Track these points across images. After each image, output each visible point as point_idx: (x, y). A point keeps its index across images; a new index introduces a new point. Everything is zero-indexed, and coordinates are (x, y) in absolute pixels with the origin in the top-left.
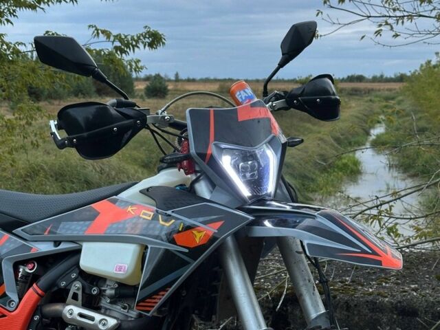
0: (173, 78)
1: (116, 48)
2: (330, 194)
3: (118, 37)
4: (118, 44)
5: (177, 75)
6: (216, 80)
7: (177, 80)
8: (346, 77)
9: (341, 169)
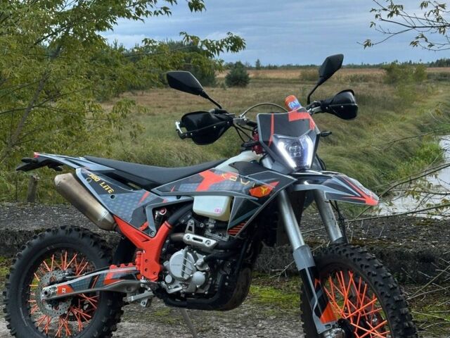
0: (254, 65)
5: (258, 62)
6: (298, 67)
7: (258, 68)
8: (435, 61)
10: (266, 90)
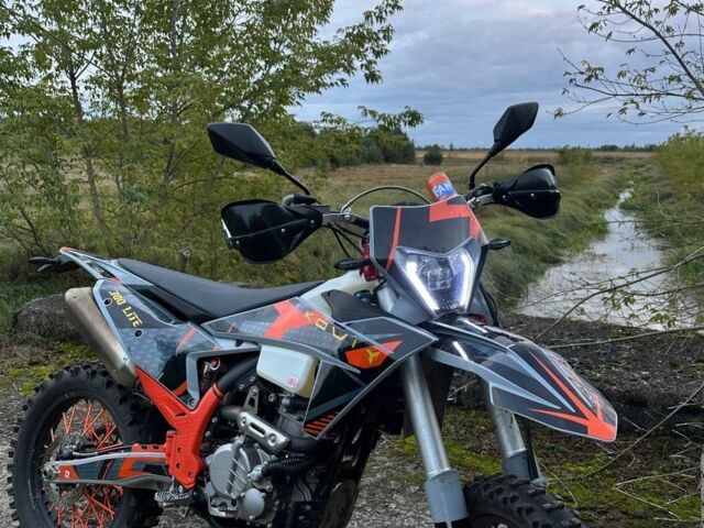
0: (448, 147)
1: (380, 126)
2: (578, 251)
3: (383, 117)
4: (382, 122)
5: (451, 146)
7: (452, 150)
8: (600, 146)
9: (590, 228)
10: (456, 168)
